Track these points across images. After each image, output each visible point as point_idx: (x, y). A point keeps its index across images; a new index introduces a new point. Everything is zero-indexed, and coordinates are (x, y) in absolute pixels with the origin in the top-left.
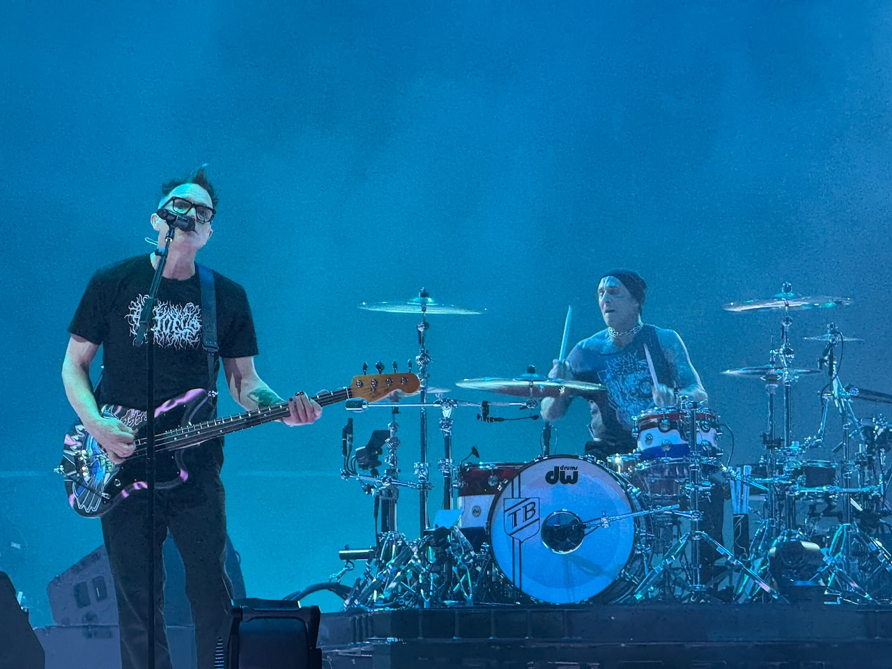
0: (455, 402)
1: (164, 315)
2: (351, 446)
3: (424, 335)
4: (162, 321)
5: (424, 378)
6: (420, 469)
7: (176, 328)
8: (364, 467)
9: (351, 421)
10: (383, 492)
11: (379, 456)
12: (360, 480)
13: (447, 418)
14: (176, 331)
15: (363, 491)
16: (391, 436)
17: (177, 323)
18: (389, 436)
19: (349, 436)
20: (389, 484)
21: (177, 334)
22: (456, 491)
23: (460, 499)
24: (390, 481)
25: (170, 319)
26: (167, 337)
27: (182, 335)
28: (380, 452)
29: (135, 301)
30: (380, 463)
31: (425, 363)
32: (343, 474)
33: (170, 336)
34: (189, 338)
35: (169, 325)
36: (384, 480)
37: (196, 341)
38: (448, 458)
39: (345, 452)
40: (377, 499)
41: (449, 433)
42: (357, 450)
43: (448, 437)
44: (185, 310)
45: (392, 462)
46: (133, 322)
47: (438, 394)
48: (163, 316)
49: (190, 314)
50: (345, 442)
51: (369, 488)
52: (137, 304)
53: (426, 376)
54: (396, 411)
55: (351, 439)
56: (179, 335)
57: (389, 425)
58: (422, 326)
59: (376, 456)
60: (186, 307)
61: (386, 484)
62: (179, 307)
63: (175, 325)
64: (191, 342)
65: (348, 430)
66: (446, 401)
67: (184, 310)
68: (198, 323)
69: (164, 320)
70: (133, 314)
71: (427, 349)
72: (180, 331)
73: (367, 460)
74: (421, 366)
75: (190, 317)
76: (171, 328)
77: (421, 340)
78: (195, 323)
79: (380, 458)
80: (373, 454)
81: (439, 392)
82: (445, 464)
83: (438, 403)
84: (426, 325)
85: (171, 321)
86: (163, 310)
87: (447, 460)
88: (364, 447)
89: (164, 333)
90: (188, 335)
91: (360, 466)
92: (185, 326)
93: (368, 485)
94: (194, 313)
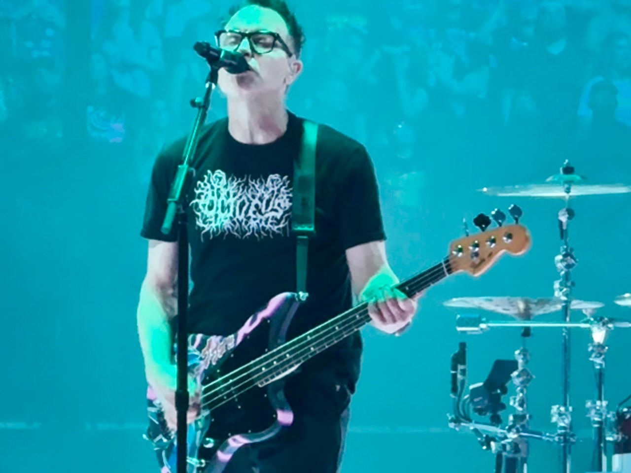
0: (611, 320)
1: (239, 194)
2: (463, 382)
3: (567, 226)
4: (235, 204)
5: (566, 287)
6: (560, 414)
7: (254, 213)
8: (480, 412)
9: (463, 346)
10: (508, 448)
11: (503, 397)
12: (476, 430)
13: (599, 343)
14: (254, 216)
15: (479, 445)
16: (520, 368)
17: (257, 206)
18: (516, 368)
19: (460, 367)
20: (515, 436)
21: (255, 219)
22: (611, 447)
23: (616, 458)
24: (518, 431)
25: (246, 201)
26: (243, 224)
27: (261, 221)
28: (504, 391)
29: (202, 180)
30: (503, 407)
31: (568, 266)
32: (452, 421)
33: (246, 223)
34: (272, 224)
35: (245, 208)
36: (509, 430)
37: (281, 226)
38: (600, 399)
39: (454, 390)
40: (499, 456)
41: (601, 365)
42: (471, 387)
43: (601, 369)
44: (269, 183)
45: (521, 405)
46: (199, 211)
47: (586, 309)
48: (237, 197)
49: (276, 189)
50: (454, 377)
51: (488, 440)
52: (205, 185)
53: (569, 284)
54: (527, 332)
55: (463, 372)
56: (258, 221)
57: (517, 352)
58: (564, 215)
59: (498, 397)
60: (269, 180)
61: (512, 436)
62: (261, 182)
63: (253, 208)
64: (275, 228)
65: (460, 358)
66: (599, 318)
67: (267, 185)
68: (287, 200)
69: (239, 203)
70: (199, 198)
71: (570, 246)
72: (260, 217)
73: (486, 402)
74: (562, 270)
75: (276, 193)
76: (246, 212)
77: (563, 233)
78: (281, 201)
79: (503, 399)
80: (494, 393)
81: (587, 307)
82: (595, 408)
83: (587, 322)
84: (571, 213)
85: (247, 204)
86: (239, 189)
87: (598, 403)
88: (481, 384)
89: (238, 220)
90: (270, 221)
91: (476, 410)
92: (267, 208)
93: (487, 436)
94: (281, 186)
